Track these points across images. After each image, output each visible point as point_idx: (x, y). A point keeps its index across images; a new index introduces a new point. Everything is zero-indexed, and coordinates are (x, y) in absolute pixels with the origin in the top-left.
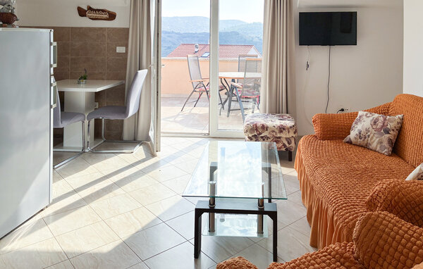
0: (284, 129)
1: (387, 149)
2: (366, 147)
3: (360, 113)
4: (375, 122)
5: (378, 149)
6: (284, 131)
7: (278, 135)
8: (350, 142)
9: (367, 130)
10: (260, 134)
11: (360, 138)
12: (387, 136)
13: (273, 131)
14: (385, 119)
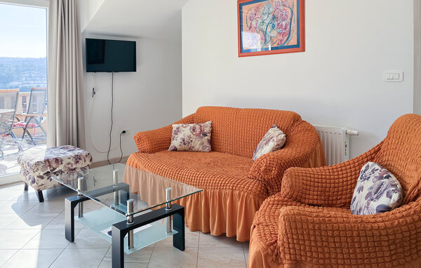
0: (80, 159)
1: (208, 147)
2: (190, 150)
3: (175, 126)
4: (194, 130)
5: (201, 149)
6: (80, 161)
7: (74, 167)
8: (175, 150)
9: (189, 137)
10: (54, 169)
11: (185, 144)
12: (206, 137)
13: (69, 163)
14: (201, 126)
